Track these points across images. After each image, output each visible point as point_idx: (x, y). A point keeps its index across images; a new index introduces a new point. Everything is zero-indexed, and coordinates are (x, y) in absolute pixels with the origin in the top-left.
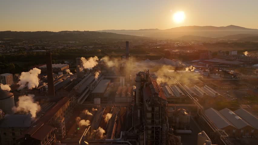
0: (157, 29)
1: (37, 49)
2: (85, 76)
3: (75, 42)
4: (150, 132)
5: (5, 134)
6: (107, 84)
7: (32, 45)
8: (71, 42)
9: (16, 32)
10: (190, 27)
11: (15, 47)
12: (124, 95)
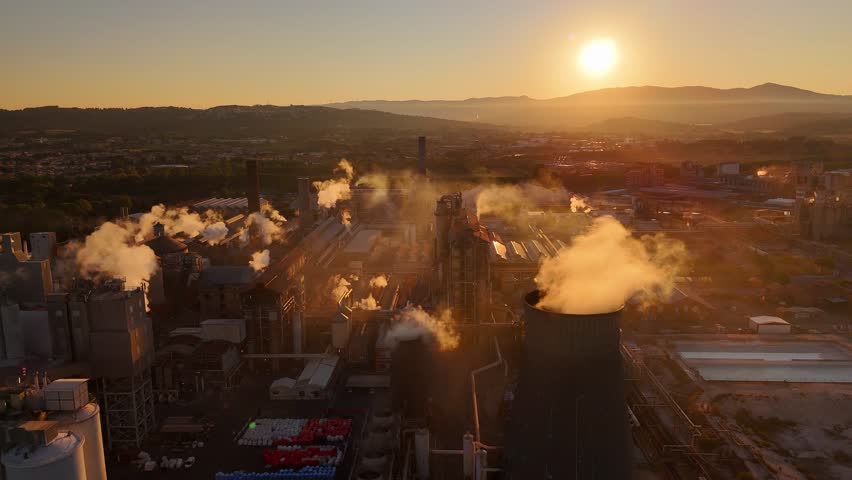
0: (524, 98)
1: (163, 160)
2: (317, 223)
3: (265, 140)
4: (457, 293)
5: (207, 296)
6: (374, 237)
7: (139, 150)
8: (254, 141)
9: (75, 109)
10: (632, 91)
11: (94, 155)
12: (413, 258)
